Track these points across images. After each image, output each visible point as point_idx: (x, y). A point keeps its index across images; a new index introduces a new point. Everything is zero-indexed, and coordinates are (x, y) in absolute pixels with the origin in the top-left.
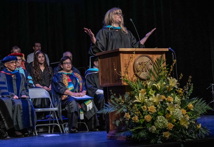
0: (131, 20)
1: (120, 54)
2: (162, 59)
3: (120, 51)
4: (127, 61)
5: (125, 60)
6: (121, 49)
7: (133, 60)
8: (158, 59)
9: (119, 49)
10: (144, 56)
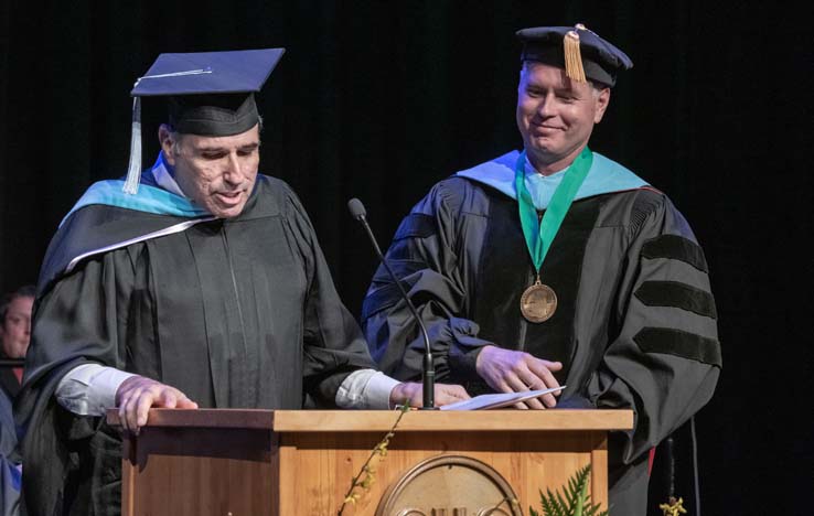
0: (358, 207)
1: (278, 451)
2: (582, 502)
3: (277, 428)
4: (325, 499)
5: (315, 493)
6: (288, 420)
7: (373, 496)
8: (549, 503)
9: (272, 415)
10: (450, 465)
